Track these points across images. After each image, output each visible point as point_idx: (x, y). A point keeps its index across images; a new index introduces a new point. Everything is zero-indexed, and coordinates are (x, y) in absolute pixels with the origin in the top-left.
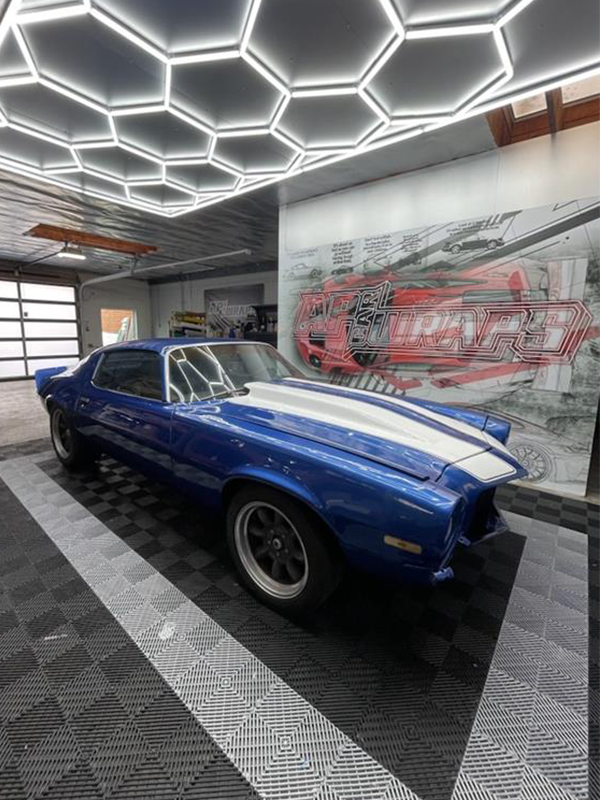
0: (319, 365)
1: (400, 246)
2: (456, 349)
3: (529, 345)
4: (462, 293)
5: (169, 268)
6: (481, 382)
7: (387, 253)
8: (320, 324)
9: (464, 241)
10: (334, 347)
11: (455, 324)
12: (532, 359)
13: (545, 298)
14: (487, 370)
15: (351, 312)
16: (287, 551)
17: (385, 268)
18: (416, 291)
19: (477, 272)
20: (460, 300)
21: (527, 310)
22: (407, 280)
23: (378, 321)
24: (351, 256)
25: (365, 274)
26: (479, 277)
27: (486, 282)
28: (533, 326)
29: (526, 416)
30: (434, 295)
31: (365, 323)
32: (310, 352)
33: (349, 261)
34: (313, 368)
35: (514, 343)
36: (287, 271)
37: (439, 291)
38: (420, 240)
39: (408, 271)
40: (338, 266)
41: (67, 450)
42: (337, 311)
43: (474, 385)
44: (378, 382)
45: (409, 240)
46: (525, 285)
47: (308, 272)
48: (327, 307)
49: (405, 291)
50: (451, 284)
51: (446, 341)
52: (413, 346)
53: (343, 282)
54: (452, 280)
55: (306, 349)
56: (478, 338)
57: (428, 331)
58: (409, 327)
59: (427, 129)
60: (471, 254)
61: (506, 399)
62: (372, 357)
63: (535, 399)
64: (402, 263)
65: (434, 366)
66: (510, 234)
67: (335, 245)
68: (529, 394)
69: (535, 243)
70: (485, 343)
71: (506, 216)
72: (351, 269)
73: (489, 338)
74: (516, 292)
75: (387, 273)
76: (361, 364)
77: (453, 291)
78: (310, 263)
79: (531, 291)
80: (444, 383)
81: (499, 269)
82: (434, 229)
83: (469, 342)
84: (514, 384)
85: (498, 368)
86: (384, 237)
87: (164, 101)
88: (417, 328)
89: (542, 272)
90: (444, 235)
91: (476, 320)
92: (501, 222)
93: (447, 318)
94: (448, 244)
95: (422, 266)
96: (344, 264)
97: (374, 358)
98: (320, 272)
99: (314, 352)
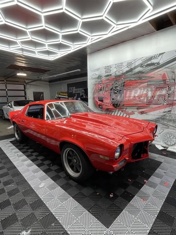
0: (102, 108)
1: (126, 66)
2: (146, 101)
3: (169, 98)
4: (147, 81)
5: (54, 77)
6: (154, 112)
7: (122, 69)
8: (102, 94)
9: (147, 63)
10: (106, 102)
11: (145, 92)
12: (171, 103)
13: (174, 82)
14: (156, 108)
15: (111, 89)
16: (77, 163)
17: (122, 74)
18: (133, 81)
19: (152, 74)
20: (146, 84)
21: (168, 86)
22: (129, 78)
23: (120, 92)
24: (111, 70)
25: (115, 76)
26: (152, 76)
27: (155, 77)
28: (170, 92)
29: (169, 123)
30: (138, 83)
31: (116, 93)
32: (99, 104)
33: (110, 72)
34: (100, 109)
35: (164, 98)
36: (90, 76)
37: (140, 81)
38: (133, 64)
39: (129, 75)
40: (107, 74)
41: (19, 137)
42: (107, 89)
43: (152, 113)
44: (121, 113)
45: (130, 64)
46: (168, 78)
47: (97, 76)
48: (104, 88)
49: (128, 82)
50: (143, 78)
51: (142, 98)
52: (131, 100)
53: (108, 80)
54: (144, 77)
55: (97, 103)
56: (153, 97)
57: (136, 95)
58: (130, 94)
59: (130, 27)
60: (149, 68)
61: (162, 117)
62: (119, 104)
63: (172, 117)
64: (127, 72)
65: (139, 107)
66: (162, 60)
67: (105, 67)
68: (170, 116)
69: (170, 63)
70: (155, 98)
71: (160, 54)
72: (111, 75)
73: (156, 96)
74: (164, 81)
75: (122, 76)
76: (115, 107)
77: (144, 81)
78: (98, 73)
79: (169, 80)
80: (142, 113)
81: (159, 73)
82: (137, 60)
83: (150, 98)
84: (165, 112)
85: (159, 107)
86: (121, 63)
87: (43, 25)
88: (133, 94)
89: (173, 73)
90: (140, 62)
91: (152, 91)
92: (159, 56)
93: (142, 90)
94: (142, 64)
95: (133, 73)
96: (108, 73)
97: (119, 105)
98: (101, 76)
99: (100, 103)
